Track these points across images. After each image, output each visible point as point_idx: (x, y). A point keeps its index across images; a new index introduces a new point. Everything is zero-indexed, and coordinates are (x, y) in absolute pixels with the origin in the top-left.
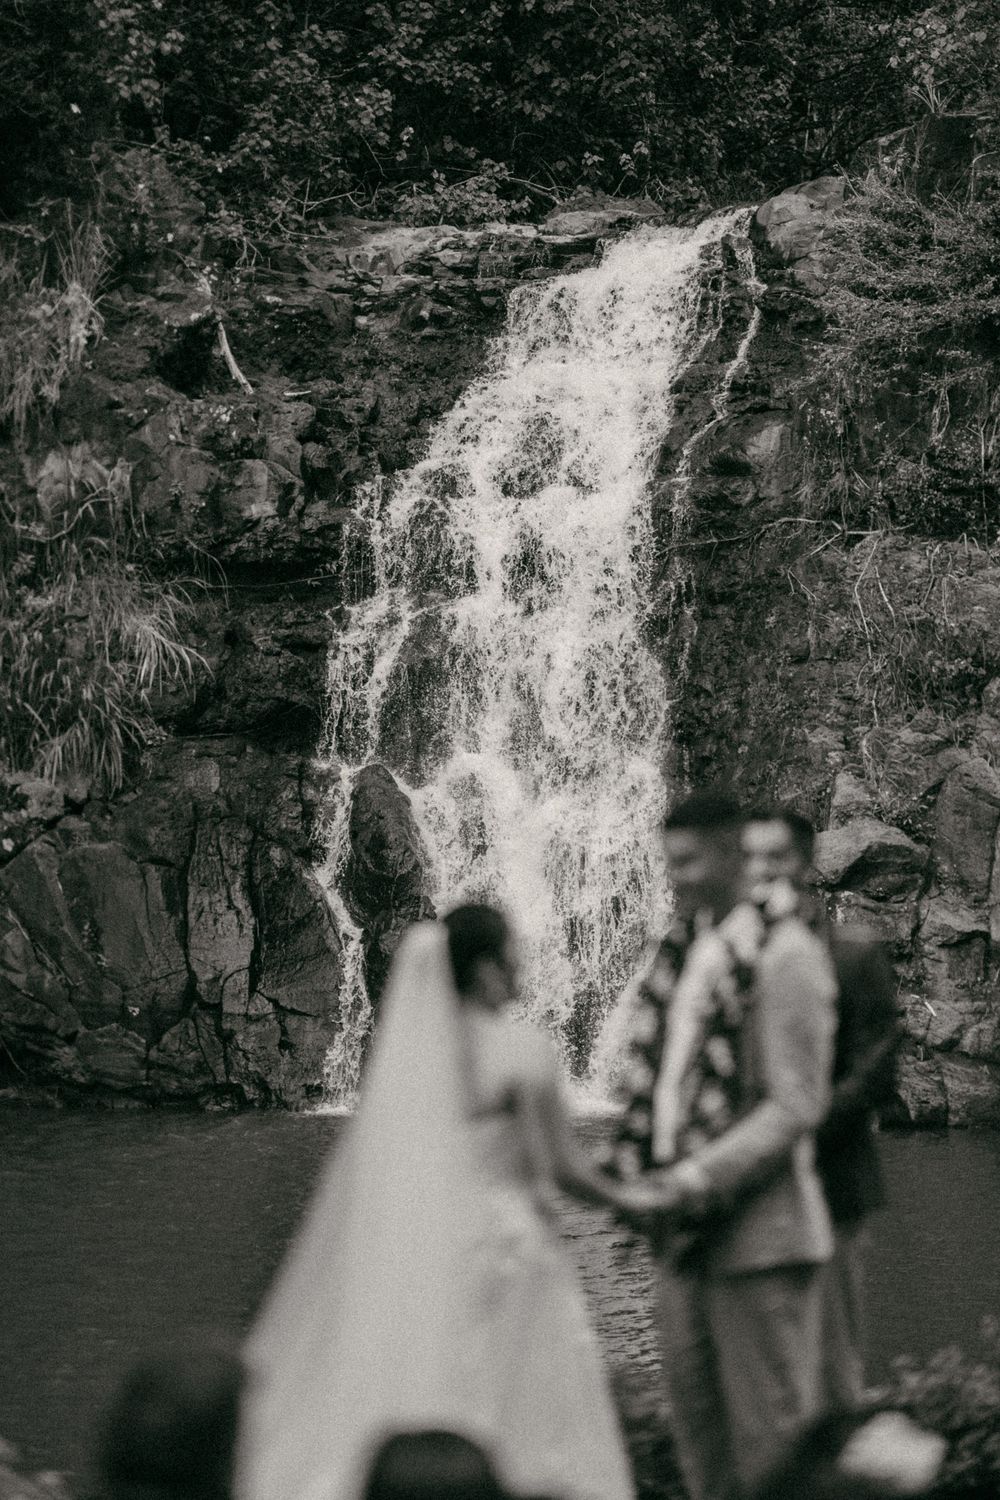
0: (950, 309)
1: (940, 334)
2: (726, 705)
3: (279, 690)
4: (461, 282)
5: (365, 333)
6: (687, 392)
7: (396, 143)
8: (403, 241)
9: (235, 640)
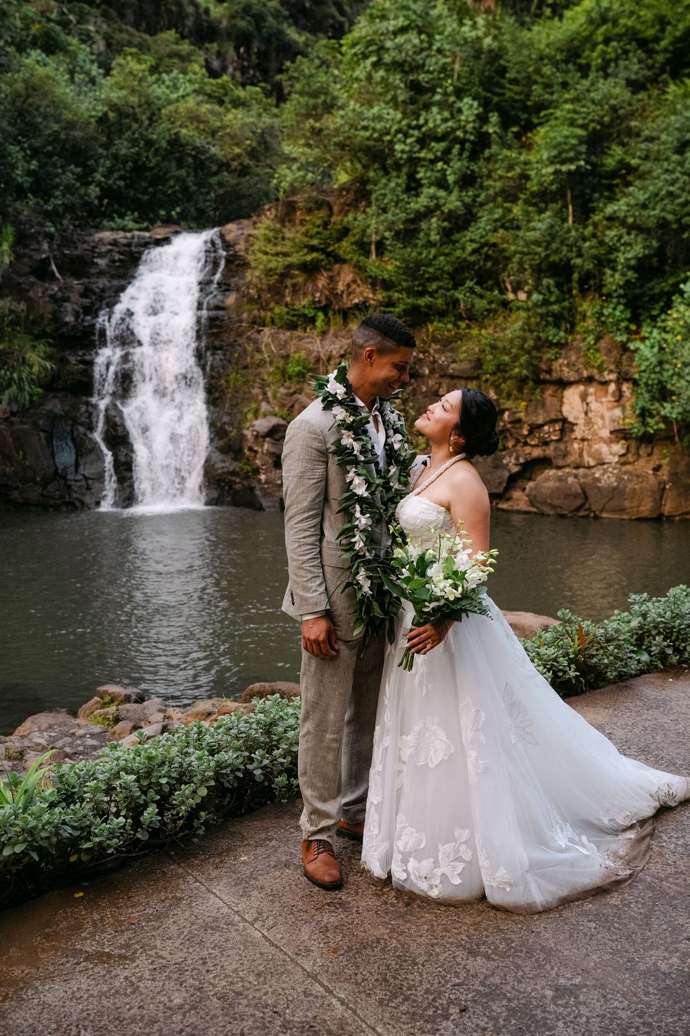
0: (294, 259)
2: (223, 382)
3: (79, 377)
4: (127, 249)
5: (96, 264)
6: (204, 285)
7: (101, 204)
8: (107, 235)
9: (63, 361)
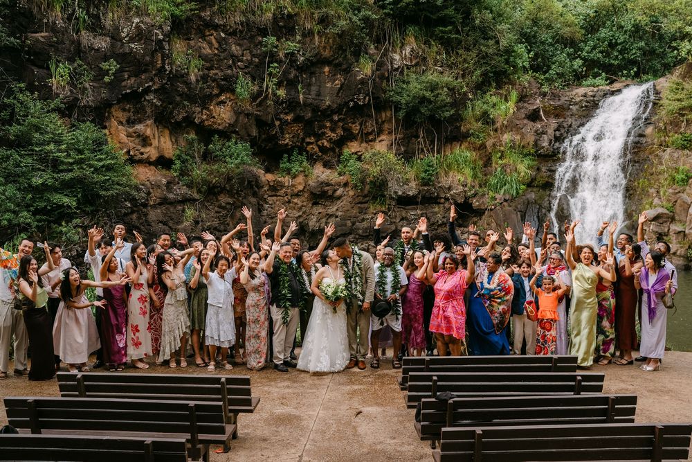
1: (683, 109)
2: (636, 184)
3: (546, 179)
4: (592, 99)
5: (571, 109)
7: (582, 71)
8: (581, 91)
9: (538, 169)
